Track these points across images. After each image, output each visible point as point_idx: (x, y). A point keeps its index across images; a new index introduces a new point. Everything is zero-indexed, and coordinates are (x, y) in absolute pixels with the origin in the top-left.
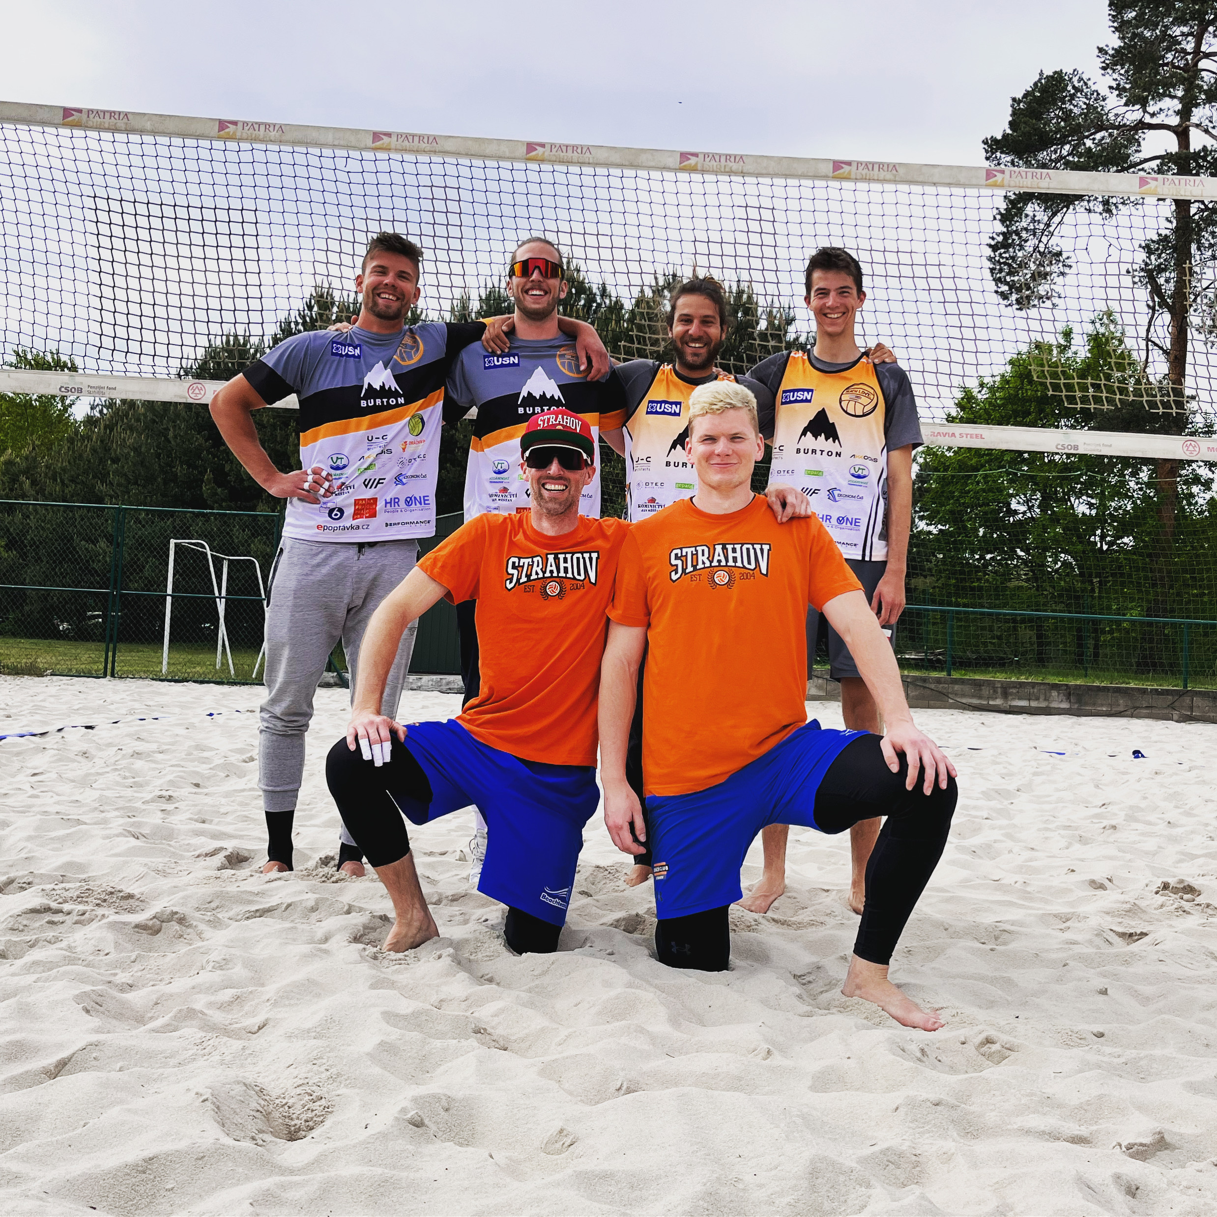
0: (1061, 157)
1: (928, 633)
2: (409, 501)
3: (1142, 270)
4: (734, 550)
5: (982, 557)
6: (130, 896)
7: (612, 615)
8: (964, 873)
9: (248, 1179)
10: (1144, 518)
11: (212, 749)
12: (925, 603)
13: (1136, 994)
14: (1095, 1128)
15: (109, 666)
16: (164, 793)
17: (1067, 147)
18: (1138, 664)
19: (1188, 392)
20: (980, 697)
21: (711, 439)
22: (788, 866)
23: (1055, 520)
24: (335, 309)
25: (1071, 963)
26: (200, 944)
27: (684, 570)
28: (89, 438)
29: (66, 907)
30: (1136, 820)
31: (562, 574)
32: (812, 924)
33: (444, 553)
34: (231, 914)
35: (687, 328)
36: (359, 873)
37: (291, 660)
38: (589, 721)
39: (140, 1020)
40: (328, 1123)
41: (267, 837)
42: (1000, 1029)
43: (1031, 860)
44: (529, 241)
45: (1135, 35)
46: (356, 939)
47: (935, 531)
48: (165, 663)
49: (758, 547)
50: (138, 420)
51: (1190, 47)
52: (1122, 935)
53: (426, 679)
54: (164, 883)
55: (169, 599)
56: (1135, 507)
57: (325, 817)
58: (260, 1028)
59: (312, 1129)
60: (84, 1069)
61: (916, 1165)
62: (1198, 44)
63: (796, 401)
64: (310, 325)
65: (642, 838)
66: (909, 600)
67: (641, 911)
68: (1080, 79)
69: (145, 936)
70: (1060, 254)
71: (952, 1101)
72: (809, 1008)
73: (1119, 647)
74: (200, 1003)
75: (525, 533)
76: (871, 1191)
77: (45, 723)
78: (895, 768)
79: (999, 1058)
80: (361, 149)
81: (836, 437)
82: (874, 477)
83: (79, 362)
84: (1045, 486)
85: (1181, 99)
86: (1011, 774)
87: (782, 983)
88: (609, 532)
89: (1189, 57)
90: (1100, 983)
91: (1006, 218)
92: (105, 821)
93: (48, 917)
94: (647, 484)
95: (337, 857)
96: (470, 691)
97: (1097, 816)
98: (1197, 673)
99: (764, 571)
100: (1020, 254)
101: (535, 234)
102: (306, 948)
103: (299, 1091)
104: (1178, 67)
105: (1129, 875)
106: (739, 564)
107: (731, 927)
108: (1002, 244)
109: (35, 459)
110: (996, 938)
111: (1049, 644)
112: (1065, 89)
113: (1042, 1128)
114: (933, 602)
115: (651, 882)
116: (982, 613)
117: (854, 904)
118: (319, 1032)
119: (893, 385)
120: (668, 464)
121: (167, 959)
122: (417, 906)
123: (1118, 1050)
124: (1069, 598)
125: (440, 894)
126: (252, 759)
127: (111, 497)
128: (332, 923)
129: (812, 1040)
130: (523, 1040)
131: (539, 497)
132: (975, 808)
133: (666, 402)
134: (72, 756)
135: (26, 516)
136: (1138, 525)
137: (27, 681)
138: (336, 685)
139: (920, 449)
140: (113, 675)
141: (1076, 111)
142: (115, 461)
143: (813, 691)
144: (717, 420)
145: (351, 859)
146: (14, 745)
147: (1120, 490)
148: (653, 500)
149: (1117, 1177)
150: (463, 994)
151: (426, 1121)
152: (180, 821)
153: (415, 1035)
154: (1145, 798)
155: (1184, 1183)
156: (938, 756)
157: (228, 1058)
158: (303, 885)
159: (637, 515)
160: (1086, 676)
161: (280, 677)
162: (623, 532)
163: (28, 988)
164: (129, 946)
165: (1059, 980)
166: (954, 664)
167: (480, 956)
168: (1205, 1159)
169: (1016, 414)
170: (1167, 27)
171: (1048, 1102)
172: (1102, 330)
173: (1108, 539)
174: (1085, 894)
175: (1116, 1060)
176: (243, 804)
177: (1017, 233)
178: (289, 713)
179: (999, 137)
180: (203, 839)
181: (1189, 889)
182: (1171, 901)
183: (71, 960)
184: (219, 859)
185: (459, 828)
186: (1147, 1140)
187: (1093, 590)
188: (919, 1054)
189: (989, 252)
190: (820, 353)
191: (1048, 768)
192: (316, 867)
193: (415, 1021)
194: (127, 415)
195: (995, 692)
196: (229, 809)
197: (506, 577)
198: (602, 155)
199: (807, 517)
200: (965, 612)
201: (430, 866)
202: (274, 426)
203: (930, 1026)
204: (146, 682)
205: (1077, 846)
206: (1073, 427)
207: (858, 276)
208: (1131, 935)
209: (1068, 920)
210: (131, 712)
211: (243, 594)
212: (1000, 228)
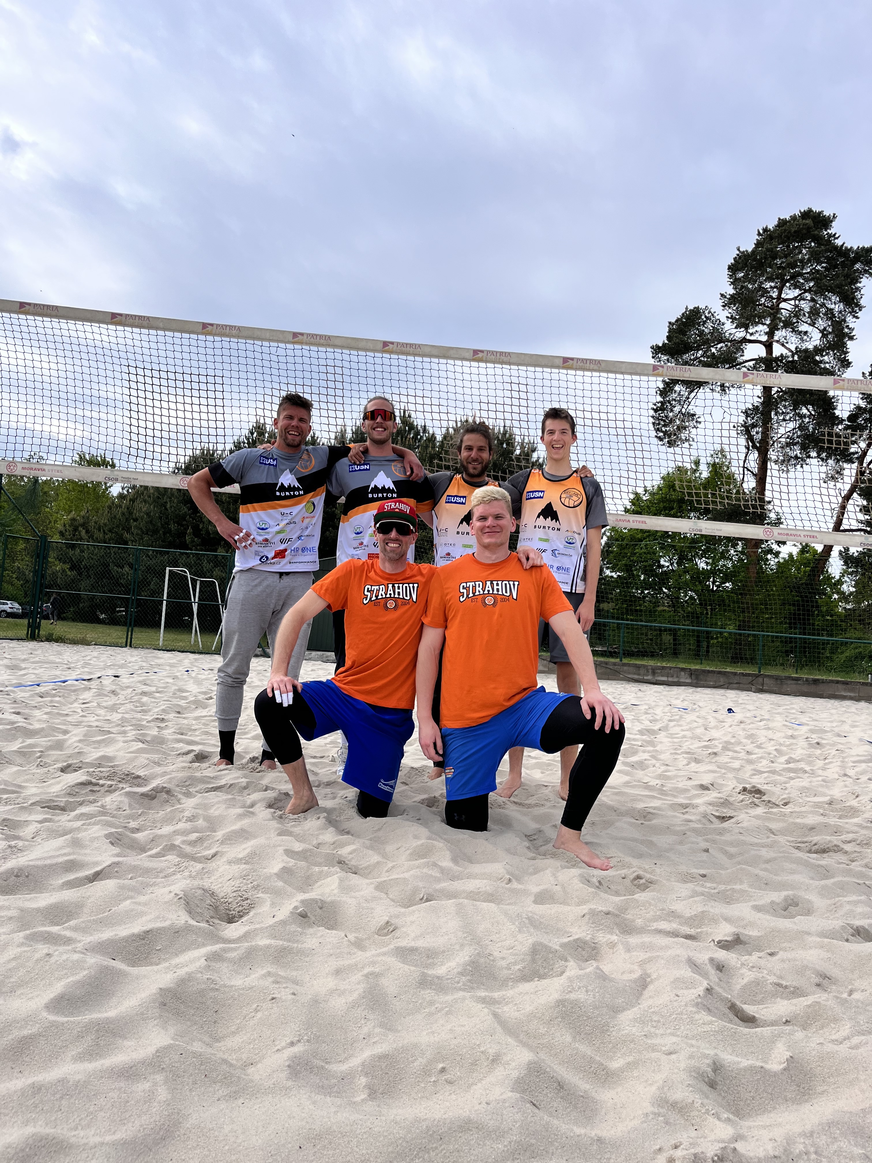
0: (697, 358)
1: (609, 636)
2: (303, 550)
3: (742, 426)
4: (497, 585)
5: (642, 592)
6: (139, 777)
7: (425, 621)
8: (627, 778)
9: (204, 945)
10: (739, 572)
11: (188, 691)
12: (608, 618)
13: (725, 853)
14: (699, 930)
15: (129, 640)
16: (159, 716)
17: (700, 352)
18: (732, 658)
19: (767, 499)
20: (639, 674)
21: (483, 518)
22: (523, 770)
23: (686, 571)
24: (267, 435)
25: (688, 833)
26: (179, 806)
27: (468, 595)
28: (121, 507)
29: (101, 782)
30: (729, 750)
31: (396, 596)
32: (536, 805)
33: (327, 581)
34: (197, 789)
35: (470, 453)
36: (273, 767)
37: (239, 641)
38: (410, 682)
39: (143, 849)
40: (251, 914)
41: (219, 744)
42: (645, 871)
43: (666, 771)
44: (375, 399)
45: (742, 287)
46: (270, 806)
47: (615, 576)
48: (161, 640)
49: (511, 583)
50: (149, 497)
51: (775, 295)
52: (718, 817)
53: (314, 654)
54: (158, 770)
55: (165, 602)
56: (734, 566)
57: (253, 734)
58: (213, 857)
59: (241, 917)
60: (109, 878)
61: (594, 949)
62: (780, 293)
63: (534, 498)
64: (253, 444)
65: (441, 752)
66: (596, 616)
67: (437, 794)
68: (710, 312)
69: (146, 801)
70: (694, 415)
71: (617, 912)
72: (534, 855)
73: (721, 647)
74: (178, 841)
75: (375, 571)
76: (568, 964)
77: (90, 673)
78: (588, 716)
79: (644, 888)
80: (286, 343)
81: (557, 519)
82: (579, 544)
83: (116, 462)
84: (681, 552)
85: (768, 326)
86: (656, 720)
87: (518, 839)
88: (424, 572)
89: (775, 301)
90: (704, 845)
91: (663, 393)
92: (125, 732)
93: (90, 788)
94: (445, 544)
95: (260, 758)
96: (340, 662)
97: (706, 747)
98: (766, 664)
99: (515, 597)
100: (671, 414)
101: (378, 394)
102: (240, 811)
103: (234, 894)
104: (767, 307)
105: (723, 782)
106: (500, 593)
107: (489, 805)
108: (660, 408)
109: (88, 518)
110: (645, 817)
111: (680, 644)
112: (700, 318)
113: (668, 929)
114: (613, 618)
115: (443, 777)
116: (642, 626)
117: (562, 794)
118: (247, 860)
119: (591, 490)
120: (458, 533)
121: (159, 815)
122: (306, 788)
123: (714, 885)
124: (693, 617)
125: (319, 781)
126: (211, 698)
127: (133, 541)
128: (256, 796)
129: (535, 874)
130: (366, 868)
131: (384, 550)
132: (634, 740)
133: (457, 496)
134: (106, 693)
135: (82, 551)
136: (735, 576)
137: (81, 648)
138: (261, 656)
139: (608, 527)
140: (131, 646)
141: (706, 331)
142: (136, 520)
143: (540, 668)
144: (487, 507)
145: (268, 759)
146: (72, 685)
147: (724, 556)
148: (448, 554)
149: (712, 960)
150: (332, 840)
151: (309, 914)
152: (168, 733)
153: (303, 864)
154: (734, 737)
155: (751, 965)
156: (614, 710)
157: (194, 874)
158: (240, 773)
159: (440, 563)
160: (701, 663)
161: (232, 651)
162: (432, 573)
163: (78, 829)
164: (137, 806)
165: (681, 843)
166: (624, 654)
167: (342, 818)
168: (763, 951)
169: (665, 508)
170: (762, 283)
171: (673, 915)
172: (717, 461)
173: (717, 583)
174: (697, 792)
175: (713, 891)
176: (205, 724)
177: (669, 402)
178: (237, 672)
179: (661, 345)
180: (181, 745)
181: (759, 792)
182: (748, 798)
183: (104, 813)
184: (191, 756)
185: (332, 743)
186: (729, 939)
187: (707, 613)
188: (597, 884)
189: (652, 413)
190: (549, 469)
191: (677, 717)
192: (248, 763)
193: (302, 855)
194: (143, 494)
195: (648, 671)
196: (196, 727)
197: (363, 596)
198: (427, 350)
199: (541, 567)
200: (632, 625)
201: (314, 764)
202: (229, 503)
203: (604, 867)
204: (150, 651)
205: (693, 764)
206: (699, 518)
207: (573, 425)
208: (723, 817)
209: (687, 807)
210: (141, 668)
211: (208, 601)
212: (659, 399)
